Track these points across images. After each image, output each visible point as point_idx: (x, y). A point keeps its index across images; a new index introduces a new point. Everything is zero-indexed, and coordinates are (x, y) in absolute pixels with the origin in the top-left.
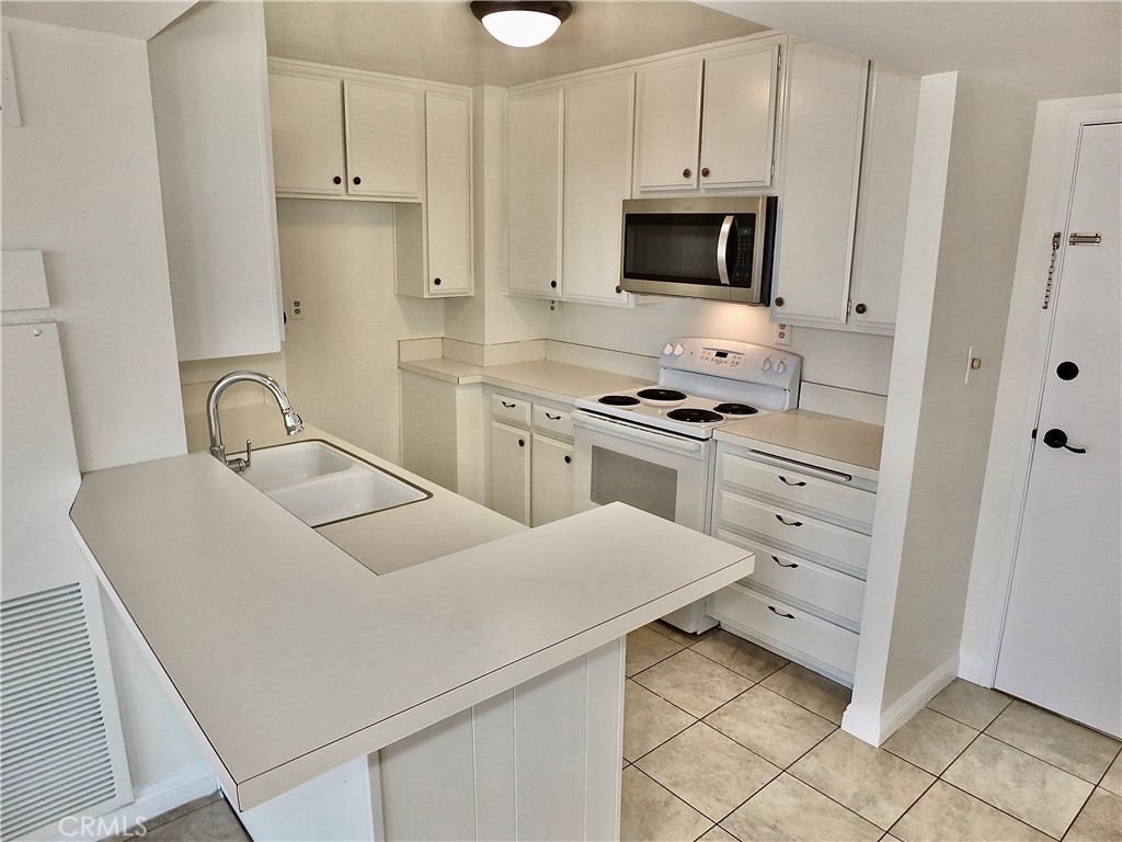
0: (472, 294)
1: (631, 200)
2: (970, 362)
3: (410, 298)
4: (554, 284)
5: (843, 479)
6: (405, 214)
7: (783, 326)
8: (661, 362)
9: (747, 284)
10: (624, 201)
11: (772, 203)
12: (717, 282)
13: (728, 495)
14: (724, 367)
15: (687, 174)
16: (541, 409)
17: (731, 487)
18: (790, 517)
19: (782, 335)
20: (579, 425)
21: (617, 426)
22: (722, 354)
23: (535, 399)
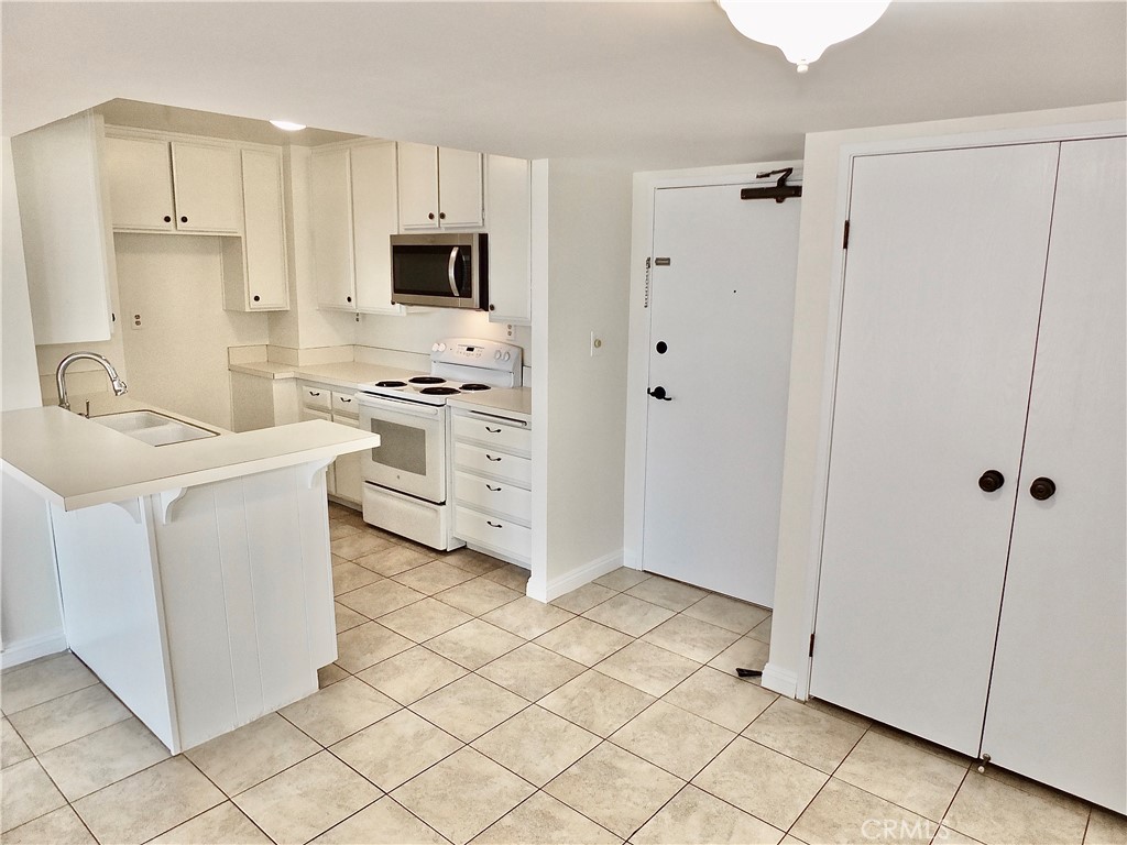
0: (288, 309)
1: (398, 235)
2: (592, 343)
3: (234, 312)
4: (349, 299)
5: (520, 424)
6: (229, 245)
7: (510, 327)
8: (432, 357)
9: (469, 295)
10: (391, 236)
11: (483, 239)
12: (451, 294)
13: (458, 445)
14: (471, 358)
15: (431, 216)
16: (337, 395)
17: (462, 440)
18: (494, 455)
19: (510, 334)
20: (362, 404)
21: (386, 402)
22: (470, 349)
23: (333, 388)
